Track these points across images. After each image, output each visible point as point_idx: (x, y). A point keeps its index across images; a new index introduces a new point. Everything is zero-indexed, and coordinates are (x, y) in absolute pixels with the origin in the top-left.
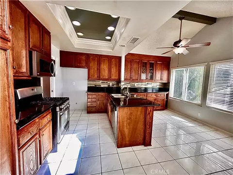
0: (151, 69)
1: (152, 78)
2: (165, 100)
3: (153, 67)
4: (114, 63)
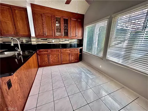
0: (66, 26)
1: (66, 34)
2: (79, 54)
3: (67, 24)
4: (18, 15)
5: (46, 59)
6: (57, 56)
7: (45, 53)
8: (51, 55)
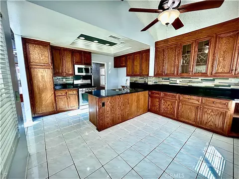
0: (203, 54)
2: (233, 115)
4: (144, 57)
5: (157, 104)
6: (172, 105)
7: (157, 95)
8: (164, 100)
